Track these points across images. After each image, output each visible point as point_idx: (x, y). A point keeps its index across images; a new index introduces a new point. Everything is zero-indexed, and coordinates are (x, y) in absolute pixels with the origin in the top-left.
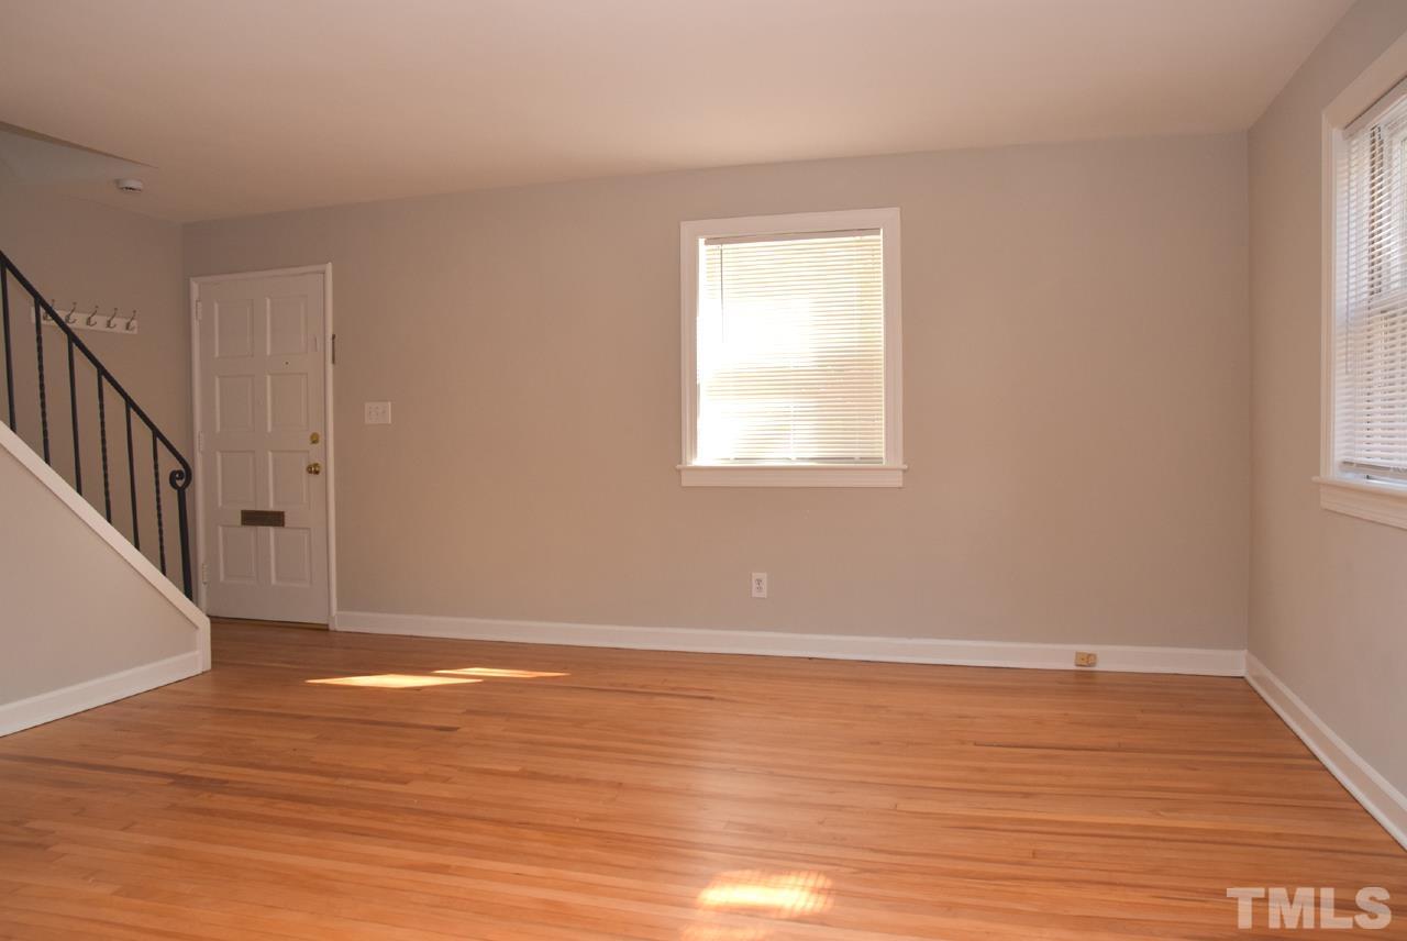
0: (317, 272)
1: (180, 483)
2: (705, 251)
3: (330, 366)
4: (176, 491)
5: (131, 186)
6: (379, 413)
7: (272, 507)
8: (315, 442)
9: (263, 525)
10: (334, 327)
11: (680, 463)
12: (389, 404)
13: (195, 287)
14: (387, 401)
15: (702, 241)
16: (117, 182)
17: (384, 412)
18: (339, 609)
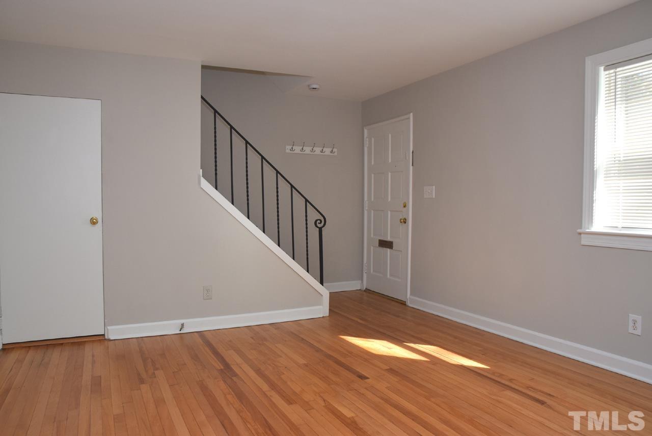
0: (407, 119)
1: (319, 226)
2: (604, 76)
3: (411, 167)
4: (318, 229)
5: (314, 87)
6: (430, 192)
7: (389, 239)
8: (405, 206)
9: (385, 247)
10: (414, 147)
11: (581, 228)
12: (434, 187)
13: (366, 131)
14: (433, 185)
15: (602, 68)
16: (309, 86)
17: (431, 191)
18: (411, 294)
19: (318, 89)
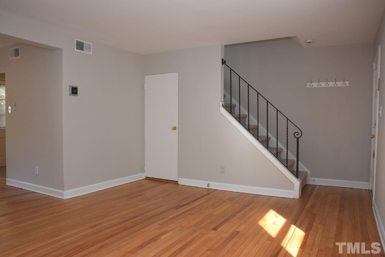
1: (297, 136)
5: (309, 41)
12: (381, 108)
19: (312, 42)
